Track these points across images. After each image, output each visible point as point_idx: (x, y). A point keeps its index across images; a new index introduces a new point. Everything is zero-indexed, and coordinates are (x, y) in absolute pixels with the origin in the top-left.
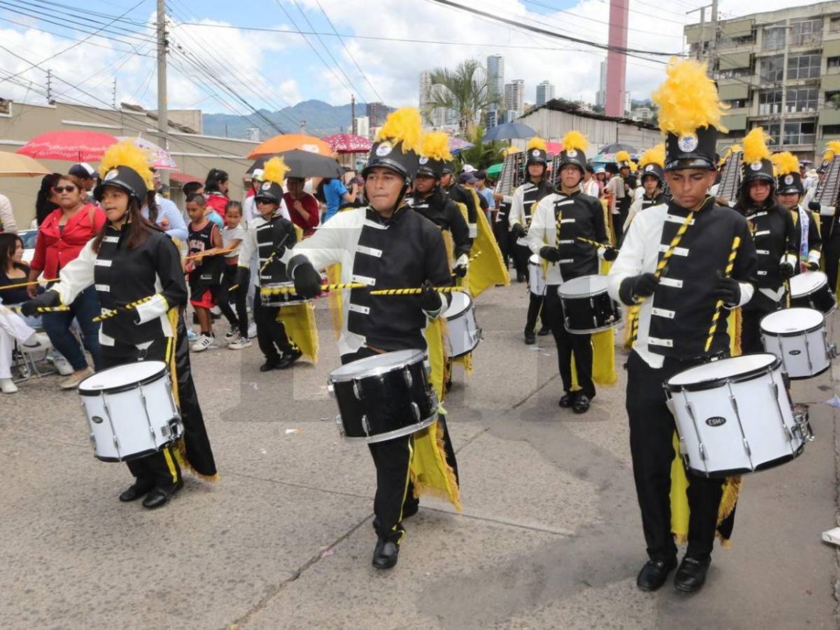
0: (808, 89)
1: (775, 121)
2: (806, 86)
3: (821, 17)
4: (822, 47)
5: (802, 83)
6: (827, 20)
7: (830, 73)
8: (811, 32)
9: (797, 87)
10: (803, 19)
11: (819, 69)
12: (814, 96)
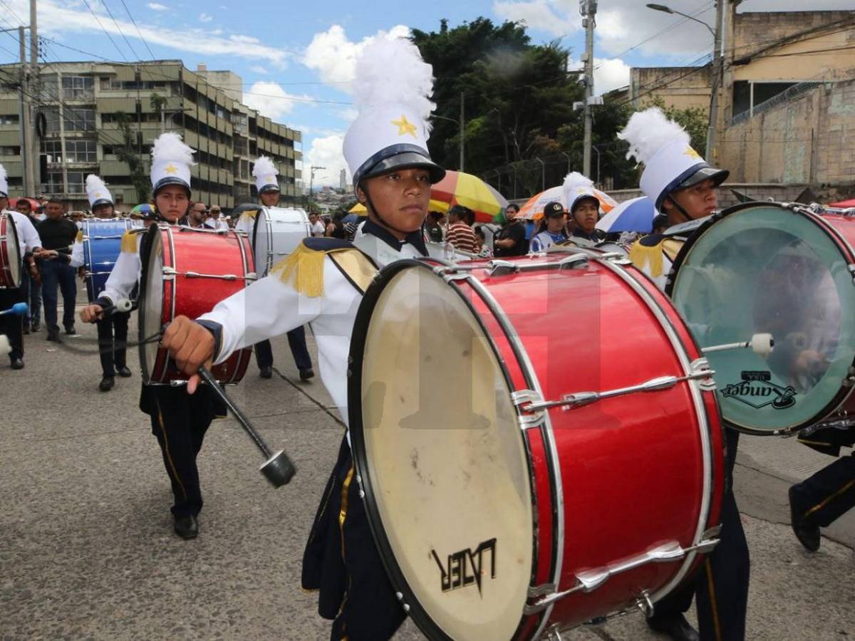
0: (86, 142)
1: (57, 170)
2: (84, 138)
3: (92, 75)
4: (95, 103)
5: (79, 135)
6: (97, 79)
7: (105, 128)
8: (83, 88)
9: (75, 138)
10: (75, 74)
11: (94, 123)
12: (93, 148)
